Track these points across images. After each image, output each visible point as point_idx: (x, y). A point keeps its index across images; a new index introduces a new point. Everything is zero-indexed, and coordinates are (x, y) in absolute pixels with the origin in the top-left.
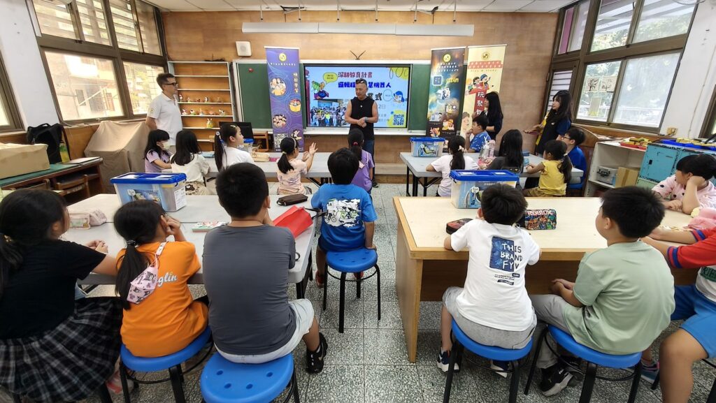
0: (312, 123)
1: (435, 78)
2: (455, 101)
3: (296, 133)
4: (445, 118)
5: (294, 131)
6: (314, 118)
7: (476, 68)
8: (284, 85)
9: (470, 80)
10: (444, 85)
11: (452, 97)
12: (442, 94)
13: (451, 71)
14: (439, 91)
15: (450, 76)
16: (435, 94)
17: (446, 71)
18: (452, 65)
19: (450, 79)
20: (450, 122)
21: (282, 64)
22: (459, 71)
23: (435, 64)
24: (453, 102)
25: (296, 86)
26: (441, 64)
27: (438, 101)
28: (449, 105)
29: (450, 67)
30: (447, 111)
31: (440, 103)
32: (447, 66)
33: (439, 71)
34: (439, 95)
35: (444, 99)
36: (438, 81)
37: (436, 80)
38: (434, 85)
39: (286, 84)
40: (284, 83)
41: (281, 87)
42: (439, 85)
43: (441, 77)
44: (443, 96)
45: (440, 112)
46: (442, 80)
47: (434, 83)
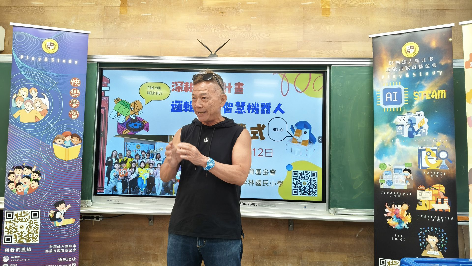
0: (107, 188)
1: (385, 91)
2: (443, 141)
3: (62, 209)
4: (422, 181)
5: (57, 204)
6: (112, 176)
8: (46, 102)
10: (410, 105)
11: (435, 131)
13: (424, 77)
14: (398, 120)
15: (424, 87)
16: (388, 125)
17: (411, 75)
18: (424, 64)
19: (423, 92)
20: (436, 192)
21: (46, 59)
22: (444, 75)
23: (382, 64)
24: (438, 144)
25: (74, 105)
26: (398, 62)
27: (397, 141)
28: (429, 149)
29: (421, 67)
30: (425, 164)
31: (404, 147)
32: (413, 64)
33: (394, 77)
34: (400, 128)
35: (413, 136)
36: (393, 98)
37: (389, 95)
38: (384, 107)
39: (50, 100)
40: (46, 98)
41: (38, 105)
42: (397, 106)
43: (399, 90)
44: (411, 130)
45: (407, 168)
46: (404, 96)
47: (385, 103)
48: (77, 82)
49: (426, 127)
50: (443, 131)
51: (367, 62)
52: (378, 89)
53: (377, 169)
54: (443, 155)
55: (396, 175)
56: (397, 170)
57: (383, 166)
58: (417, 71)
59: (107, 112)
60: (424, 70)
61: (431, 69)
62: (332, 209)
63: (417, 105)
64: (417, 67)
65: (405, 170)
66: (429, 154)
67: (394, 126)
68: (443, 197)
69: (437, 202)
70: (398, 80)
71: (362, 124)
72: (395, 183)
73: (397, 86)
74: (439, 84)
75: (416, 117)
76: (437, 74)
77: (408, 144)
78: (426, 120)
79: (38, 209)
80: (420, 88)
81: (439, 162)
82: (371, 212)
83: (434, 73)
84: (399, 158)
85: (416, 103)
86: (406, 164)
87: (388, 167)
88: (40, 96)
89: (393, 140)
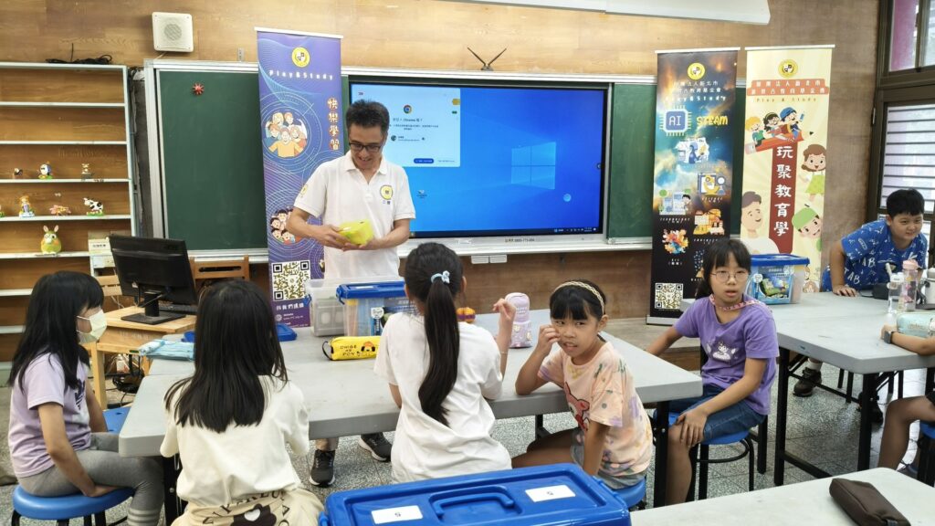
1: (669, 114)
2: (721, 167)
4: (700, 206)
7: (768, 93)
8: (303, 129)
9: (755, 119)
10: (692, 130)
11: (715, 157)
12: (689, 151)
13: (708, 101)
14: (680, 145)
15: (707, 112)
16: (670, 151)
17: (695, 99)
18: (709, 88)
19: (706, 118)
20: (712, 216)
21: (298, 75)
22: (727, 101)
23: (666, 85)
24: (717, 170)
25: (334, 133)
26: (683, 84)
27: (679, 167)
28: (708, 175)
29: (705, 90)
30: (703, 190)
31: (685, 173)
32: (698, 87)
33: (679, 99)
34: (682, 154)
35: (694, 162)
36: (676, 123)
37: (672, 119)
38: (667, 131)
39: (307, 127)
40: (303, 125)
42: (680, 131)
43: (682, 114)
44: (692, 156)
45: (687, 194)
46: (687, 121)
47: (668, 128)
48: (333, 103)
49: (707, 153)
50: (723, 157)
51: (650, 80)
52: (662, 112)
53: (656, 196)
54: (721, 181)
55: (675, 202)
56: (676, 197)
57: (663, 193)
58: (702, 94)
60: (708, 94)
61: (715, 94)
62: (610, 239)
63: (701, 130)
64: (702, 90)
65: (685, 196)
66: (708, 180)
67: (676, 152)
68: (718, 220)
69: (713, 226)
70: (682, 103)
71: (643, 149)
72: (674, 209)
73: (681, 110)
74: (722, 110)
75: (698, 143)
76: (721, 99)
77: (689, 171)
78: (707, 146)
79: (307, 259)
80: (702, 113)
81: (717, 187)
82: (650, 239)
83: (717, 98)
84: (680, 184)
85: (699, 128)
87: (668, 194)
88: (296, 122)
89: (674, 166)
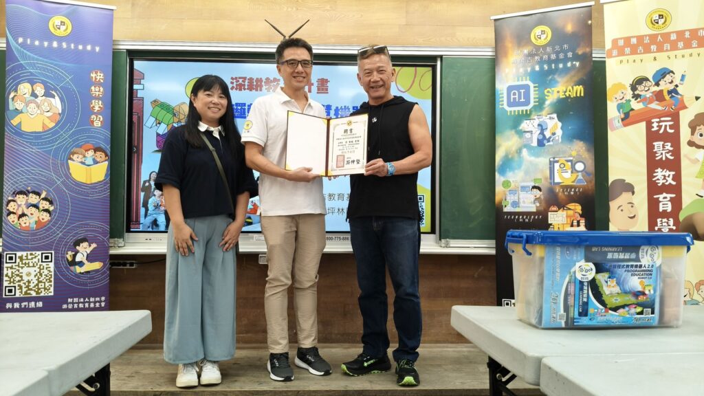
0: (145, 221)
1: (510, 89)
2: (579, 149)
3: (84, 249)
4: (554, 200)
5: (78, 243)
6: (151, 207)
7: (634, 52)
8: (56, 103)
9: (619, 86)
10: (540, 106)
11: (570, 137)
13: (557, 69)
14: (525, 125)
15: (557, 82)
16: (513, 132)
17: (542, 68)
18: (557, 53)
19: (555, 90)
20: (571, 212)
21: (55, 44)
22: (582, 66)
23: (506, 55)
24: (574, 153)
25: (97, 108)
26: (526, 51)
27: (525, 151)
28: (562, 160)
29: (553, 57)
30: (557, 180)
31: (533, 158)
32: (545, 54)
33: (521, 70)
34: (528, 135)
35: (544, 145)
36: (520, 98)
37: (514, 94)
38: (509, 109)
39: (62, 100)
40: (57, 98)
41: (45, 107)
42: (524, 108)
43: (527, 87)
44: (541, 137)
45: (536, 185)
46: (533, 95)
47: (510, 104)
48: (99, 76)
49: (559, 133)
50: (579, 136)
51: (488, 53)
52: (501, 87)
53: (499, 189)
54: (580, 167)
55: (523, 195)
57: (506, 184)
58: (549, 62)
59: (140, 119)
60: (557, 61)
61: (566, 60)
62: (443, 241)
63: (549, 105)
64: (549, 57)
65: (534, 187)
66: (562, 166)
67: (521, 133)
68: (579, 218)
70: (526, 73)
71: (481, 133)
72: (521, 204)
73: (524, 82)
74: (576, 79)
75: (548, 121)
76: (573, 66)
77: (537, 155)
78: (560, 124)
79: (51, 249)
80: (551, 84)
81: (575, 175)
82: (492, 243)
83: (569, 64)
84: (527, 173)
85: (547, 103)
86: (535, 180)
87: (513, 185)
88: (47, 94)
89: (519, 151)
